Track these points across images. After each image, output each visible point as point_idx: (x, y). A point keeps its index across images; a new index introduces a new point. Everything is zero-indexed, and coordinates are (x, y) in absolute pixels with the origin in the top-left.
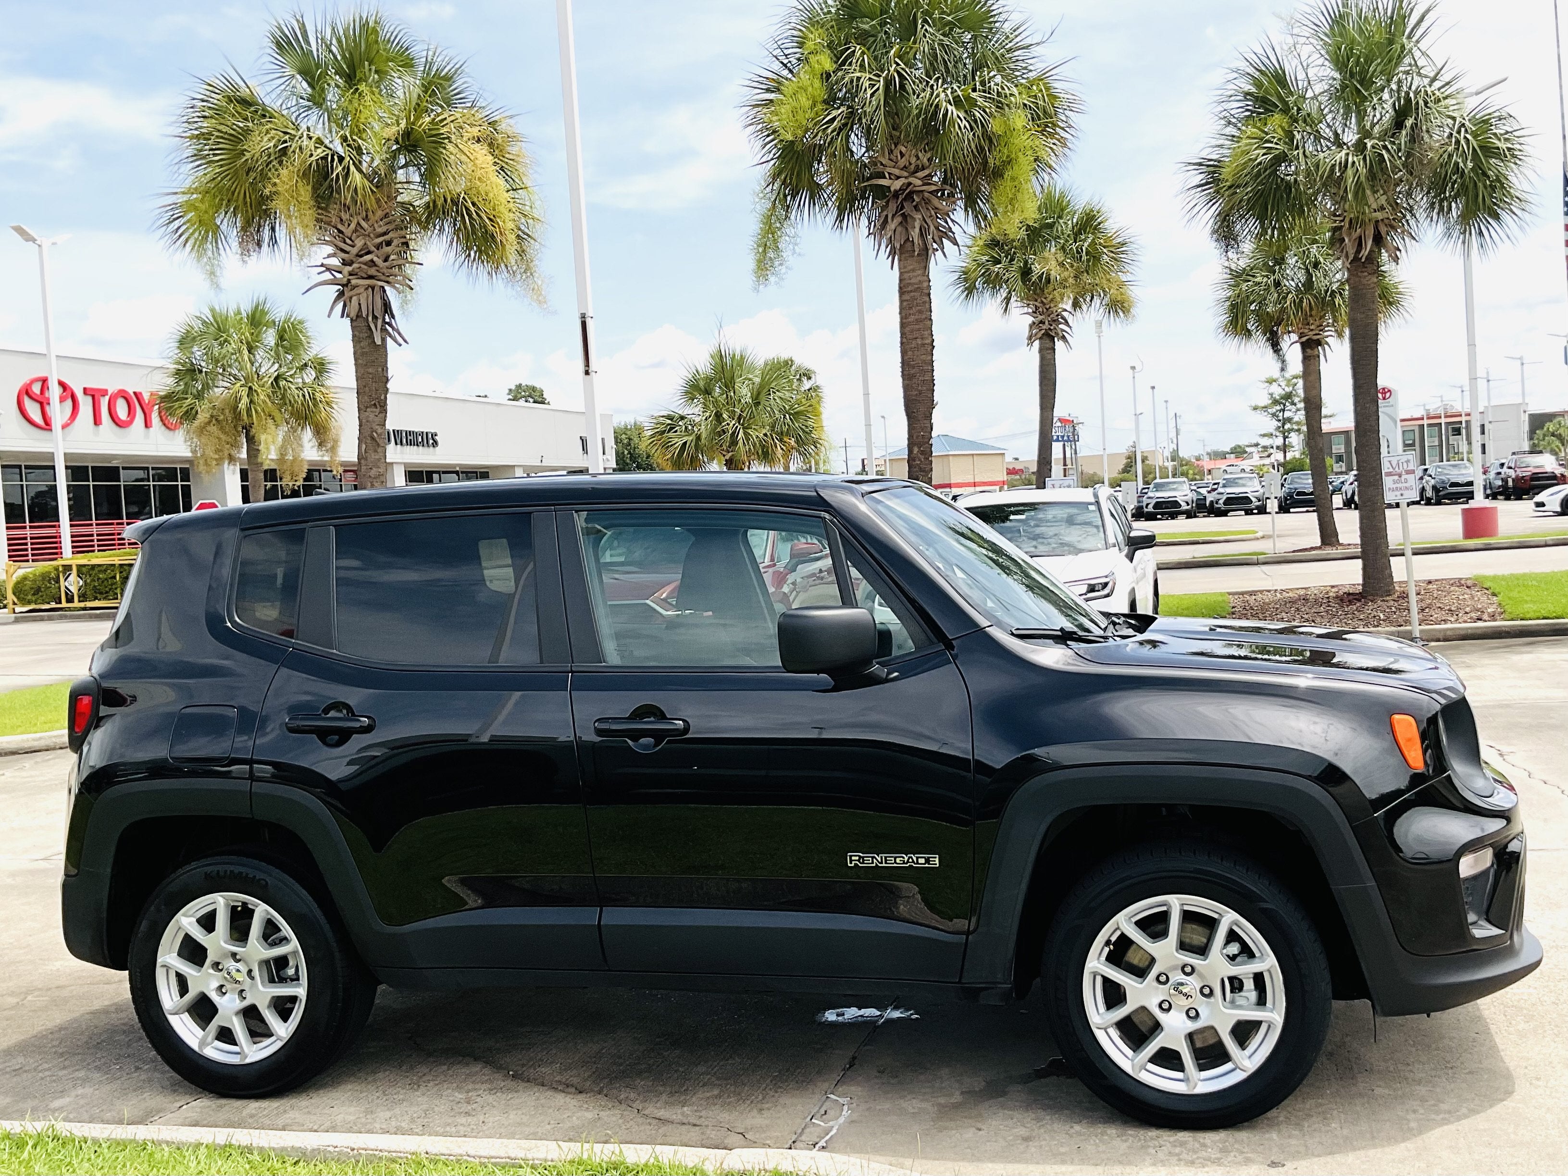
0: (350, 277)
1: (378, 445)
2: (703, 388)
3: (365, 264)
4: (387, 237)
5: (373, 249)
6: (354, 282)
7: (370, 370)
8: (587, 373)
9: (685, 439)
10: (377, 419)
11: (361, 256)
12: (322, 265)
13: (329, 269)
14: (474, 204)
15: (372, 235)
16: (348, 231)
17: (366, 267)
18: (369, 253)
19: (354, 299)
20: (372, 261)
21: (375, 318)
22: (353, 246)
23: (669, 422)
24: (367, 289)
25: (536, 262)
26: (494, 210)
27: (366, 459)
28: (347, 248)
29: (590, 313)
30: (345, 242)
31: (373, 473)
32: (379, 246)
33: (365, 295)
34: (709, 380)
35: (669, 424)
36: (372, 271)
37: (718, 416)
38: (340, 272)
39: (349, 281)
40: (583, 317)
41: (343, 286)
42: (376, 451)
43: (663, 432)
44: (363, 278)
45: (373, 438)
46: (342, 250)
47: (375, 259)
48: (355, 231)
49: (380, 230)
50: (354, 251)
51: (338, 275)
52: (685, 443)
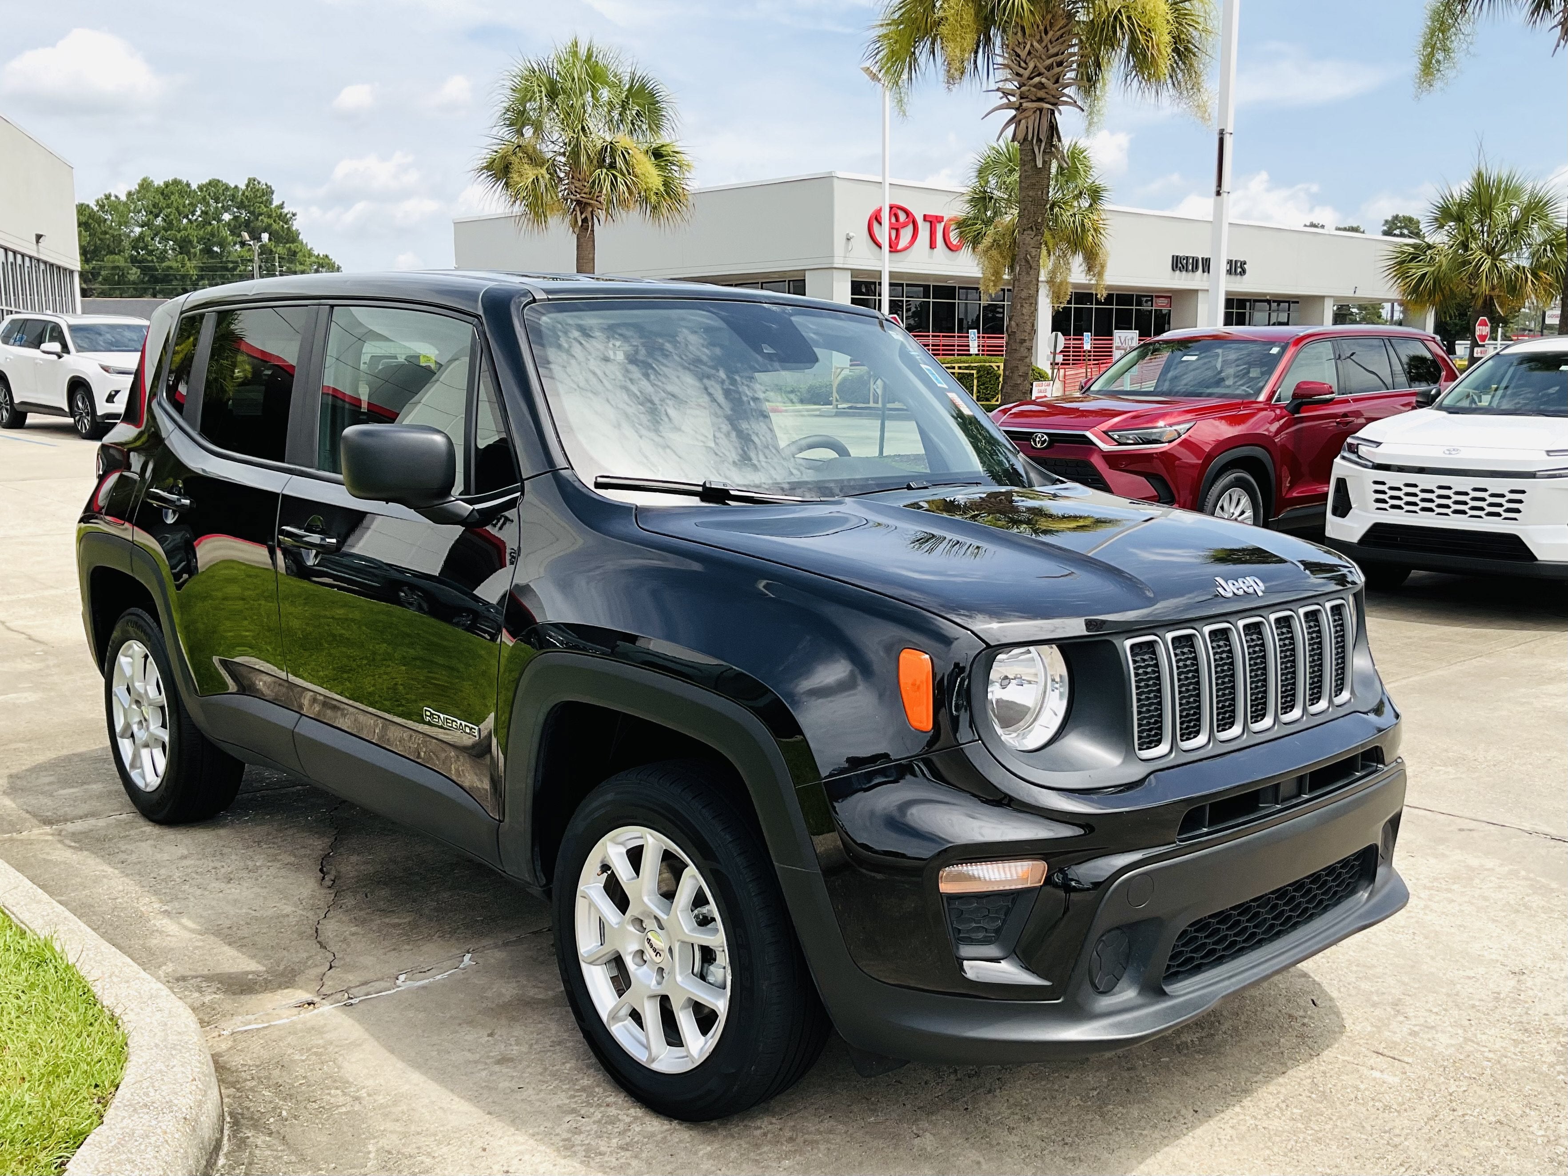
0: (1022, 101)
1: (1031, 267)
2: (1455, 214)
3: (1035, 86)
4: (1059, 58)
5: (1044, 70)
6: (1024, 105)
7: (1031, 193)
8: (1218, 193)
9: (1426, 270)
10: (1032, 242)
11: (1032, 79)
12: (998, 90)
13: (1006, 94)
14: (1129, 18)
15: (1044, 57)
16: (1023, 54)
17: (1034, 90)
18: (1039, 75)
19: (1023, 121)
20: (1040, 83)
21: (1039, 140)
22: (1025, 69)
23: (1412, 250)
24: (1035, 112)
25: (1204, 77)
26: (1150, 22)
27: (1019, 280)
28: (1021, 71)
29: (1229, 129)
30: (1020, 66)
31: (1024, 294)
32: (1049, 68)
33: (1033, 118)
34: (1462, 205)
35: (1410, 254)
36: (1041, 94)
37: (1465, 246)
38: (1014, 96)
39: (1021, 104)
40: (1222, 133)
41: (1017, 109)
42: (1028, 273)
43: (1403, 262)
44: (1033, 101)
45: (1027, 261)
46: (1018, 74)
47: (1044, 80)
48: (1029, 53)
49: (1052, 51)
50: (1026, 73)
51: (1013, 99)
52: (1426, 273)
